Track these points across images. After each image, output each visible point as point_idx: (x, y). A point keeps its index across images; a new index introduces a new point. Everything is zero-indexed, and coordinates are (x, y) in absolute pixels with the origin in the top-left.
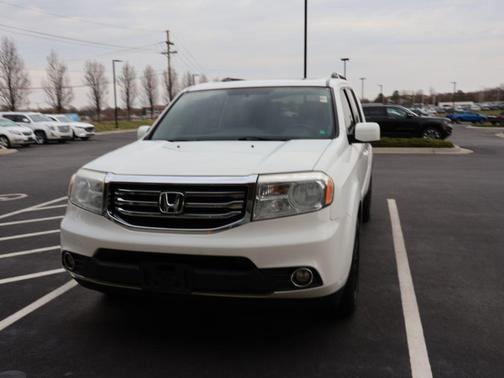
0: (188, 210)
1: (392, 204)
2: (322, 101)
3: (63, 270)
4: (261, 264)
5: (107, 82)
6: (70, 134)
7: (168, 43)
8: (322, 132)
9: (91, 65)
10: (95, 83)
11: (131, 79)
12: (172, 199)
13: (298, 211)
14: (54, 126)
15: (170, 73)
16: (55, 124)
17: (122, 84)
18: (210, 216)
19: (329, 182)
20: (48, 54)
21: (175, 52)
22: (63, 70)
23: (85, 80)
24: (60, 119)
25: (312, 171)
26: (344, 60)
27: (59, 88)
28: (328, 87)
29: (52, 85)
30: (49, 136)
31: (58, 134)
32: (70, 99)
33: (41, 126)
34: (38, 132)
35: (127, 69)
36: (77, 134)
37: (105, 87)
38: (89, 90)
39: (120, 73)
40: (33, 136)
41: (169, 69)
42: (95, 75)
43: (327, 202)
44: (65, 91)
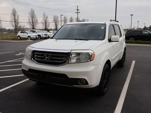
0: (51, 59)
1: (134, 62)
2: (102, 28)
3: (23, 75)
4: (70, 77)
5: (59, 22)
6: (47, 36)
7: (78, 10)
8: (100, 38)
9: (55, 16)
10: (56, 22)
11: (66, 21)
12: (48, 56)
13: (82, 62)
14: (43, 34)
15: (78, 19)
16: (44, 33)
17: (64, 22)
18: (59, 62)
19: (93, 53)
20: (43, 13)
21: (80, 12)
22: (47, 18)
23: (53, 21)
24: (45, 32)
25: (88, 50)
26: (132, 15)
27: (46, 23)
28: (105, 24)
29: (44, 22)
30: (42, 37)
31: (44, 36)
32: (49, 26)
33: (40, 34)
34: (39, 35)
35: (65, 18)
36: (49, 36)
37: (59, 23)
38: (54, 24)
39: (63, 19)
40: (37, 36)
41: (78, 18)
42: (56, 19)
43: (92, 59)
44: (47, 24)
